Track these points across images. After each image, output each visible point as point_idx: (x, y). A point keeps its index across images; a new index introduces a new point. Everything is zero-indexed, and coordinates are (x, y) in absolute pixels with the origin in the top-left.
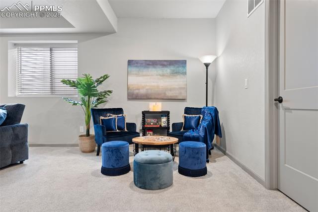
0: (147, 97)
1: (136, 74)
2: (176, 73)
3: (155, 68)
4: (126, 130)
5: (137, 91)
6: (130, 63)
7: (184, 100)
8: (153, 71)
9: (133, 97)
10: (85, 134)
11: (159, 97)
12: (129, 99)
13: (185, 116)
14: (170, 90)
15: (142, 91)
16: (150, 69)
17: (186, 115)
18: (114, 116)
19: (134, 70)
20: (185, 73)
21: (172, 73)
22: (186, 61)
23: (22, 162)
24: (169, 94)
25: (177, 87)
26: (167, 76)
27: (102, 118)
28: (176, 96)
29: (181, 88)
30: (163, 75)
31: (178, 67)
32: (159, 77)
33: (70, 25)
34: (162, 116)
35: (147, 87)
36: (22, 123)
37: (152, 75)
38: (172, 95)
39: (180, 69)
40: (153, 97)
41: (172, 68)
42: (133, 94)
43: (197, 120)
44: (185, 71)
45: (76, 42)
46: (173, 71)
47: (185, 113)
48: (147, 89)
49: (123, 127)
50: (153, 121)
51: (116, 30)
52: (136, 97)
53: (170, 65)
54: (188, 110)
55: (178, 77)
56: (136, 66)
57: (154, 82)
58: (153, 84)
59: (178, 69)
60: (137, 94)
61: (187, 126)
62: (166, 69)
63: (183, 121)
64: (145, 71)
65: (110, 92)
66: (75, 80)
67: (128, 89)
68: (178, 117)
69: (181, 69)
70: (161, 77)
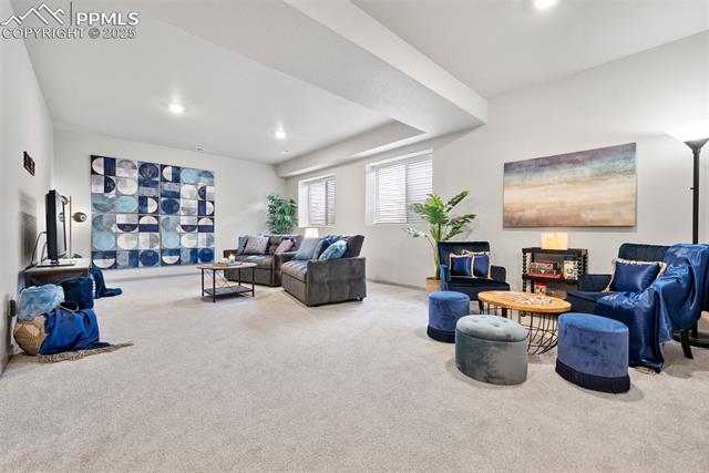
0: (540, 224)
1: (518, 185)
2: (607, 173)
3: (555, 169)
4: (489, 277)
5: (520, 214)
6: (508, 167)
7: (627, 228)
8: (551, 176)
9: (513, 223)
10: (434, 275)
11: (565, 222)
12: (505, 227)
13: (617, 263)
14: (592, 208)
15: (530, 214)
16: (546, 173)
17: (621, 261)
18: (470, 254)
19: (514, 178)
20: (633, 171)
21: (597, 175)
22: (635, 144)
23: (361, 300)
24: (589, 216)
25: (609, 201)
26: (582, 182)
27: (452, 255)
28: (607, 221)
29: (618, 204)
30: (574, 182)
31: (613, 161)
32: (565, 185)
33: (417, 132)
34: (566, 259)
35: (538, 207)
36: (361, 256)
37: (549, 184)
38: (594, 218)
39: (618, 163)
40: (551, 223)
41: (597, 164)
42: (512, 219)
43: (650, 272)
44: (630, 166)
45: (431, 151)
46: (600, 170)
47: (620, 256)
48: (539, 210)
49: (484, 271)
50: (545, 266)
51: (484, 121)
52: (519, 223)
53: (591, 159)
54: (627, 251)
55: (613, 180)
56: (519, 172)
57: (553, 196)
58: (552, 200)
59: (611, 164)
60: (520, 218)
61: (621, 283)
62: (581, 168)
63: (611, 271)
64: (536, 178)
65: (472, 217)
66: (423, 203)
67: (504, 211)
68: (603, 262)
69: (620, 164)
70: (570, 185)
